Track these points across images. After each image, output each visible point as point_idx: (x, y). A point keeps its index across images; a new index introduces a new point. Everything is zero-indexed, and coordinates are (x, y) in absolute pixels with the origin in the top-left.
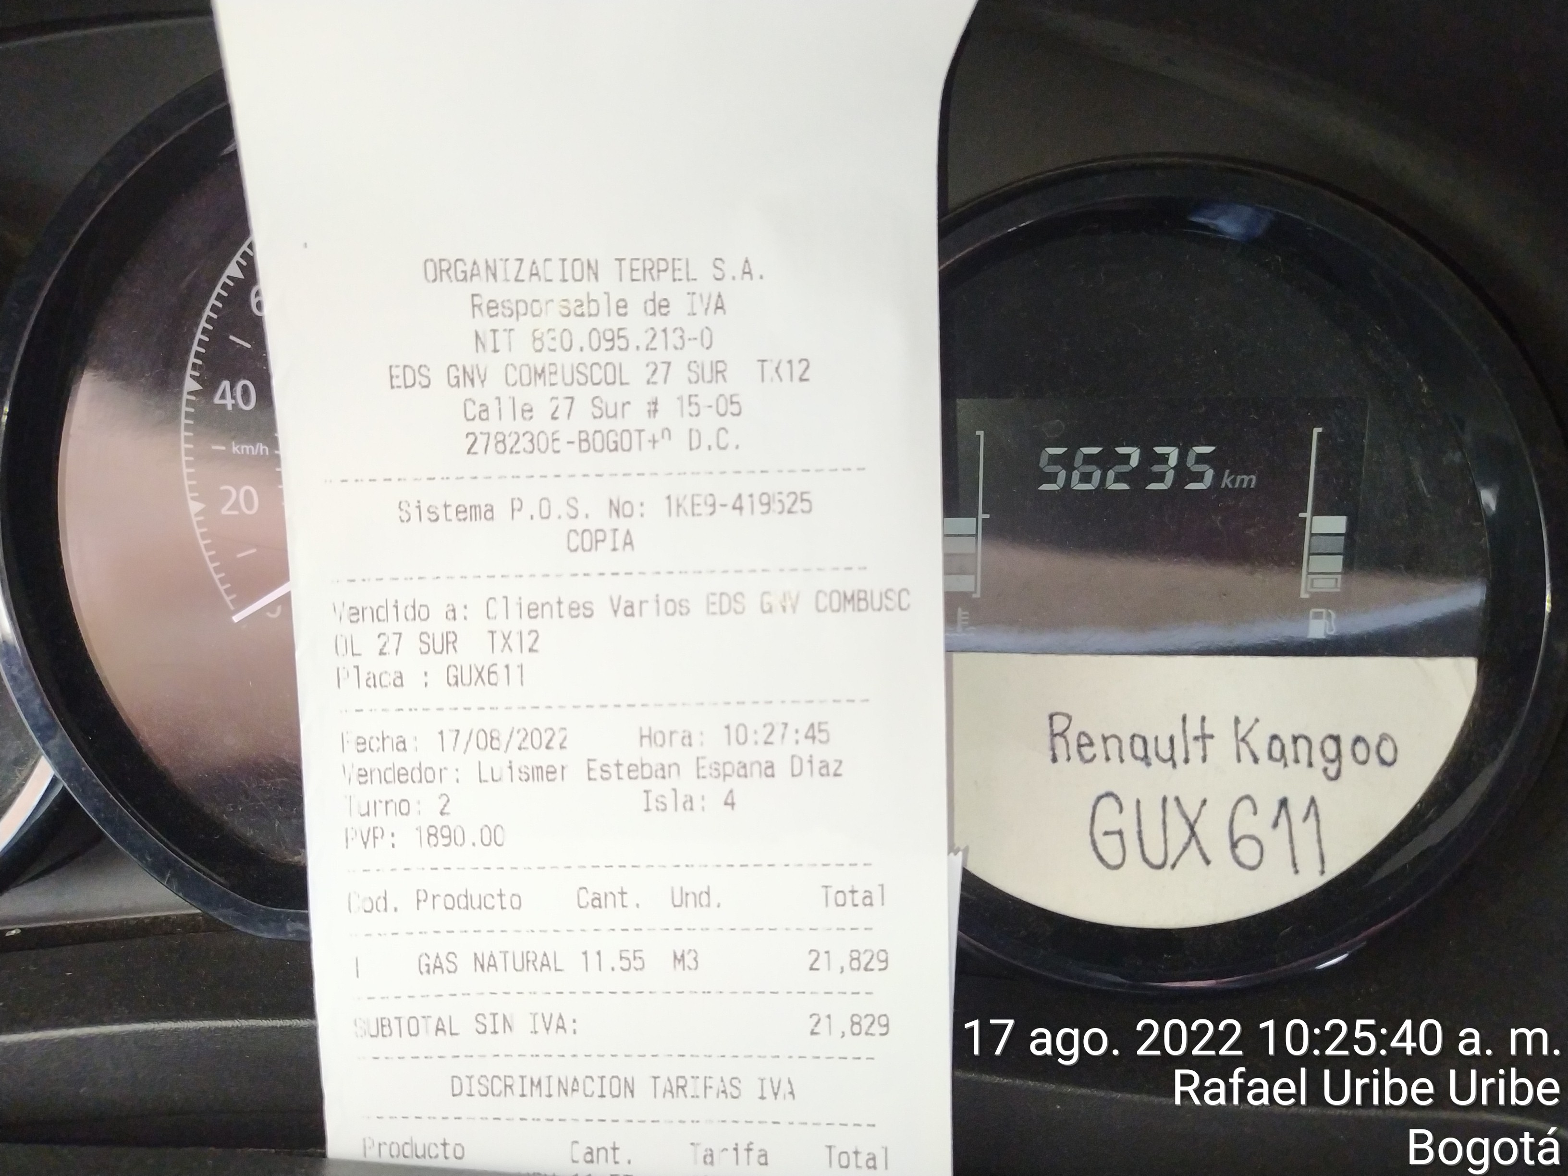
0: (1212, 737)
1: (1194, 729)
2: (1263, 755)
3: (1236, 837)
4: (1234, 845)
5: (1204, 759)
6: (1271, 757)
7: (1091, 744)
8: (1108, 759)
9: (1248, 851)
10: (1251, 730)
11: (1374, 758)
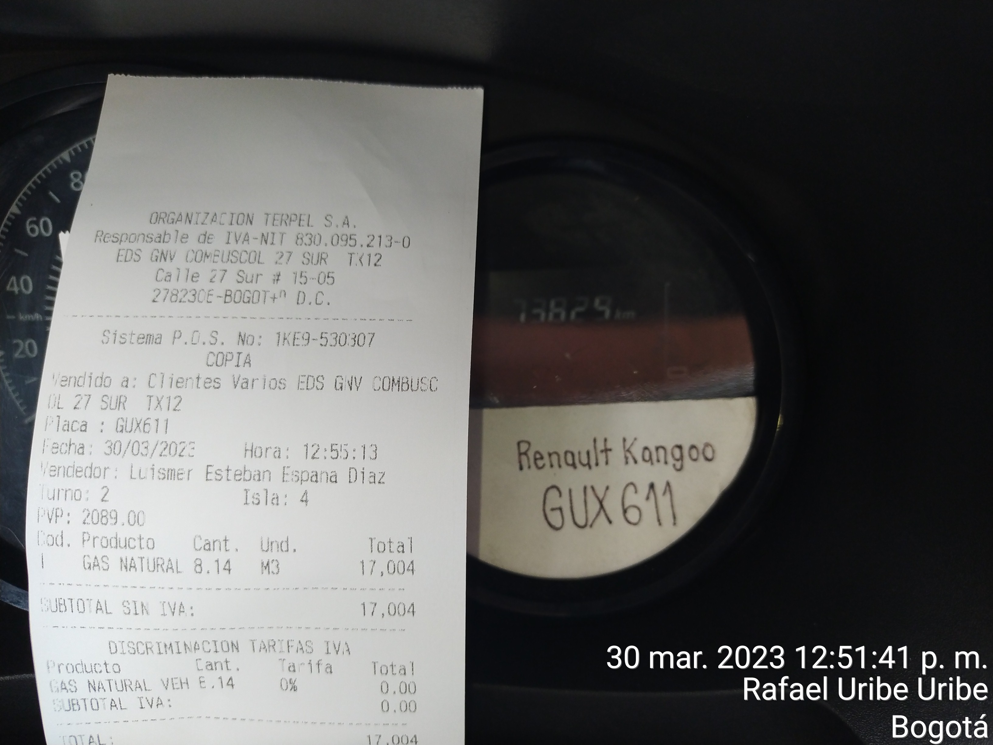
0: (610, 450)
1: (600, 446)
2: (639, 459)
3: (626, 506)
4: (625, 511)
5: (607, 463)
6: (644, 460)
7: (542, 458)
8: (552, 466)
9: (633, 515)
10: (632, 444)
11: (701, 458)
